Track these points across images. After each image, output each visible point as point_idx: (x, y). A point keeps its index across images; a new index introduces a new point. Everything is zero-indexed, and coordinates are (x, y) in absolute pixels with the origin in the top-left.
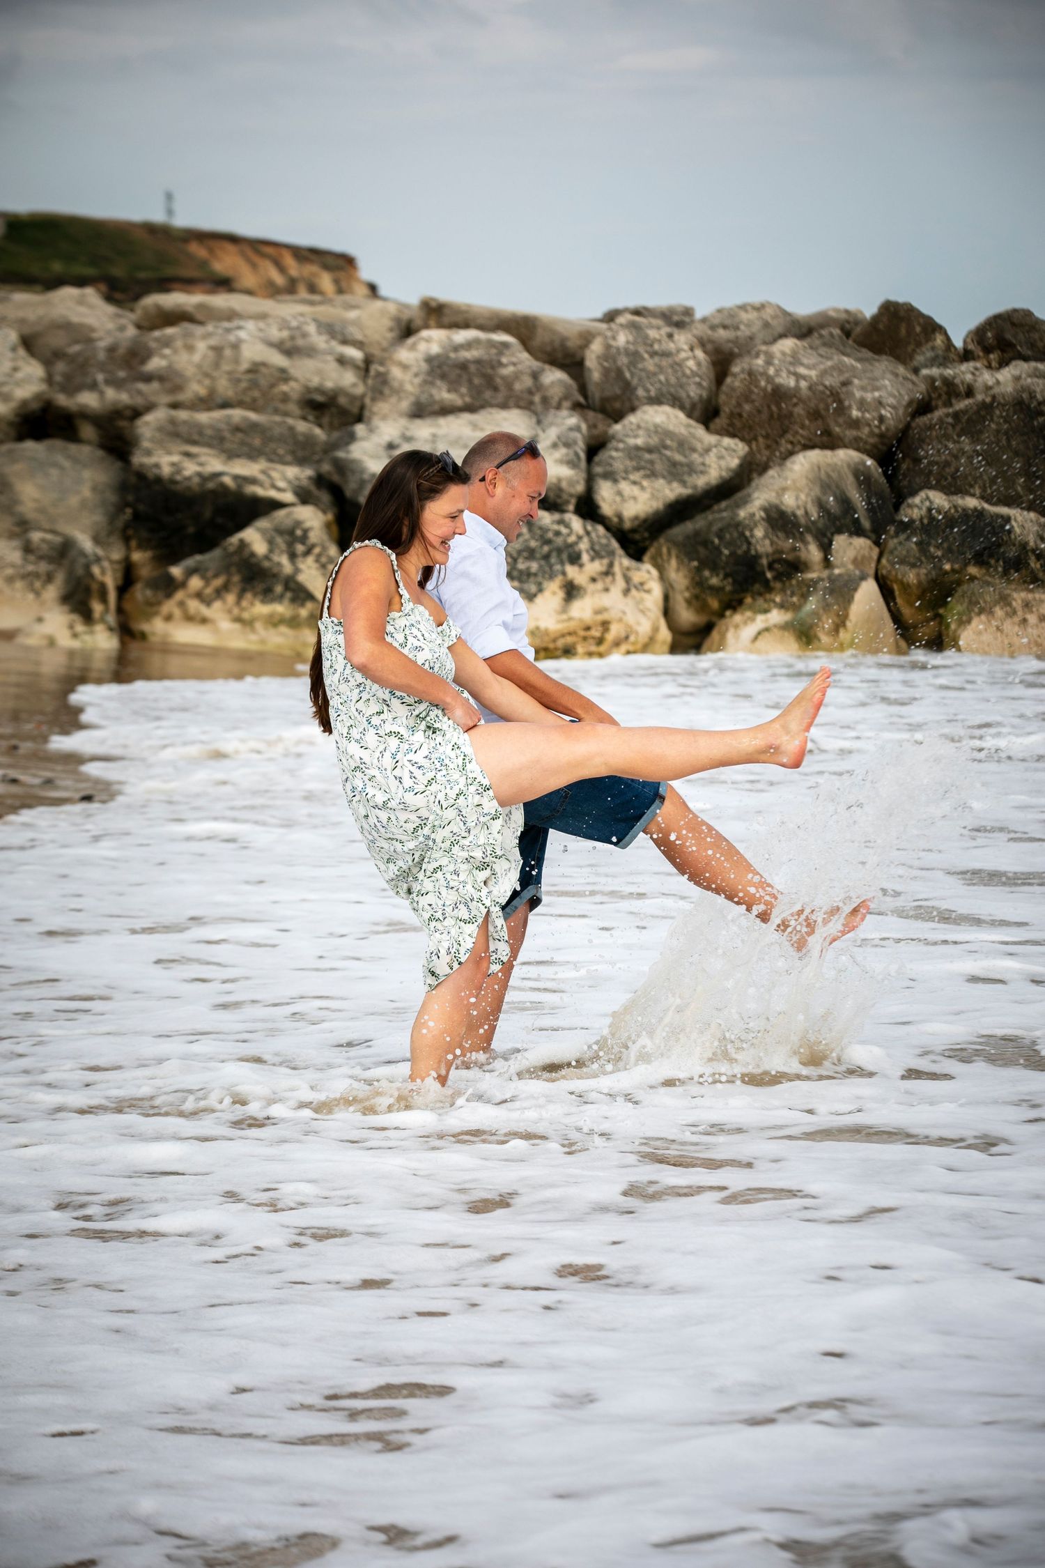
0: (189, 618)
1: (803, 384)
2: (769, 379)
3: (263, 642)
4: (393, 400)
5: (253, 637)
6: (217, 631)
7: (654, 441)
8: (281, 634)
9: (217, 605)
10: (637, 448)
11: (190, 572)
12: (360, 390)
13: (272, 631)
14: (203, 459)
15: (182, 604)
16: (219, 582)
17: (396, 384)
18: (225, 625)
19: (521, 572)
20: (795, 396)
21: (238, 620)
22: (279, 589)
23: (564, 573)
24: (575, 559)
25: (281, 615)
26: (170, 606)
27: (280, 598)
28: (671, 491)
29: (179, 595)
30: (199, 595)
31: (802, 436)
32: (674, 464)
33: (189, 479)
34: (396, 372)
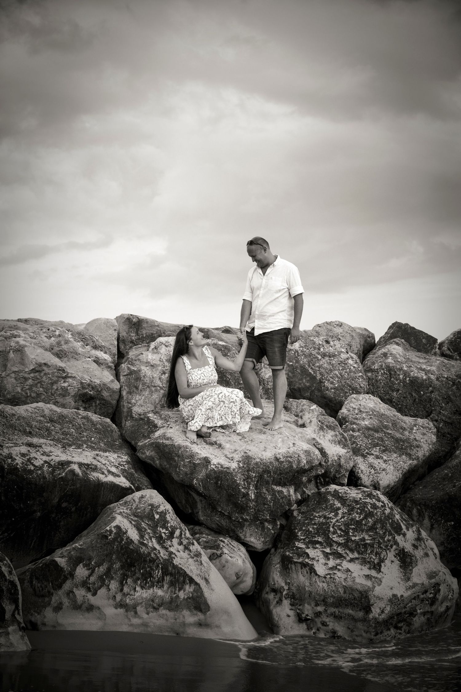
0: (77, 607)
1: (432, 377)
2: (406, 374)
3: (145, 625)
4: (147, 393)
5: (136, 621)
6: (102, 617)
7: (375, 422)
8: (162, 616)
9: (102, 592)
10: (368, 429)
11: (76, 561)
12: (116, 386)
13: (153, 614)
14: (47, 449)
15: (70, 593)
16: (102, 569)
17: (147, 380)
18: (110, 611)
19: (357, 543)
20: (431, 386)
21: (121, 605)
22: (158, 573)
23: (396, 543)
24: (398, 530)
25: (162, 598)
26: (59, 596)
27: (160, 583)
28: (406, 463)
29: (67, 586)
30: (85, 584)
31: (444, 415)
32: (397, 440)
33: (41, 468)
34: (145, 370)
